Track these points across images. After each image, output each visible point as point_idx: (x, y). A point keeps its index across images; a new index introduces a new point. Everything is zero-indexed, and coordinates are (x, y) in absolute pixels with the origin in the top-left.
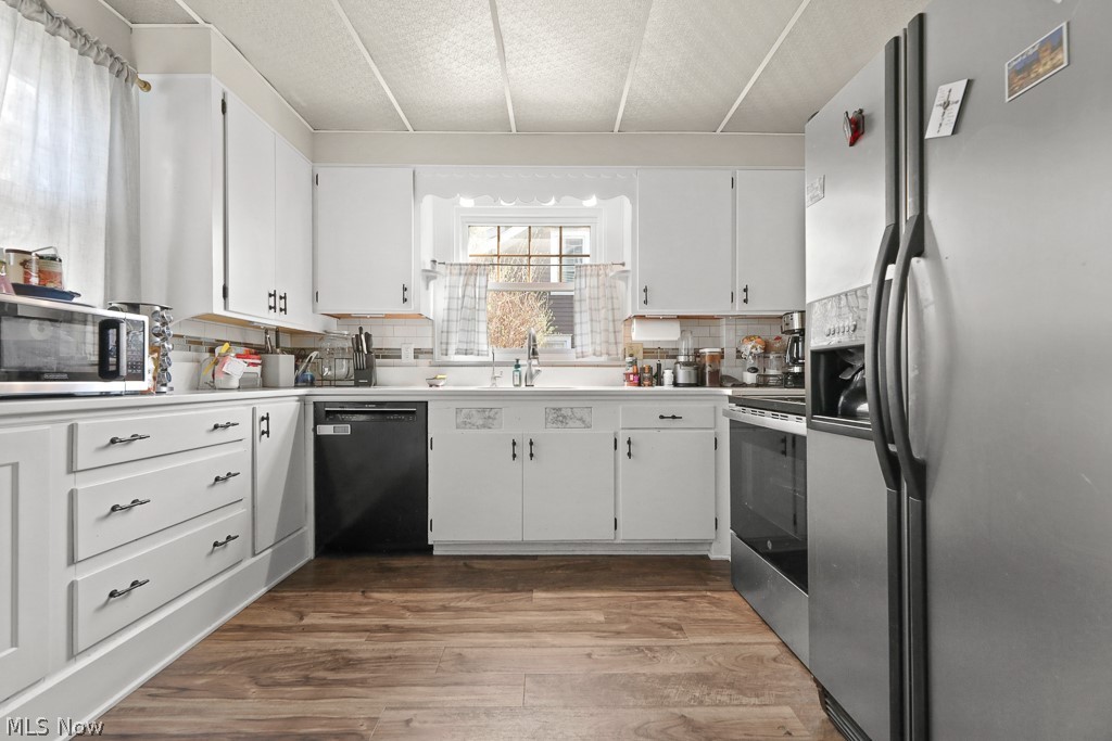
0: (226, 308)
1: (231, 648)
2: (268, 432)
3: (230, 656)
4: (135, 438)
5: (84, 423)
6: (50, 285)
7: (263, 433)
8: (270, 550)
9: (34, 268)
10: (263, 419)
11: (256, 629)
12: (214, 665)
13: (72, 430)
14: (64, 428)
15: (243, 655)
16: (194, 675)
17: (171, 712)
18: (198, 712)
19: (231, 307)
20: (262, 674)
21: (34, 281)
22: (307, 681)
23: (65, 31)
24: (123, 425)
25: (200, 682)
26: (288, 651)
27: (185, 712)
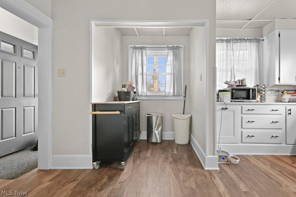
0: (279, 83)
1: (272, 159)
2: (290, 114)
3: (270, 160)
4: (253, 110)
5: (243, 106)
6: (243, 84)
7: (289, 114)
8: (292, 145)
9: (241, 82)
10: (289, 110)
11: (280, 159)
12: (266, 159)
13: (242, 107)
14: (241, 107)
15: (273, 161)
16: (262, 159)
17: (254, 160)
18: (258, 163)
19: (281, 82)
20: (273, 165)
21: (241, 84)
22: (281, 172)
23: (248, 41)
24: (251, 107)
25: (262, 160)
26: (283, 166)
27: (256, 161)
